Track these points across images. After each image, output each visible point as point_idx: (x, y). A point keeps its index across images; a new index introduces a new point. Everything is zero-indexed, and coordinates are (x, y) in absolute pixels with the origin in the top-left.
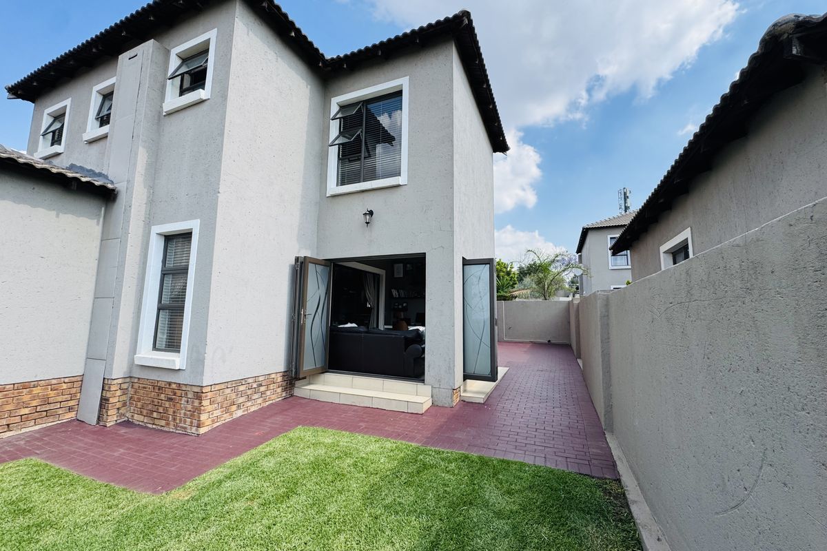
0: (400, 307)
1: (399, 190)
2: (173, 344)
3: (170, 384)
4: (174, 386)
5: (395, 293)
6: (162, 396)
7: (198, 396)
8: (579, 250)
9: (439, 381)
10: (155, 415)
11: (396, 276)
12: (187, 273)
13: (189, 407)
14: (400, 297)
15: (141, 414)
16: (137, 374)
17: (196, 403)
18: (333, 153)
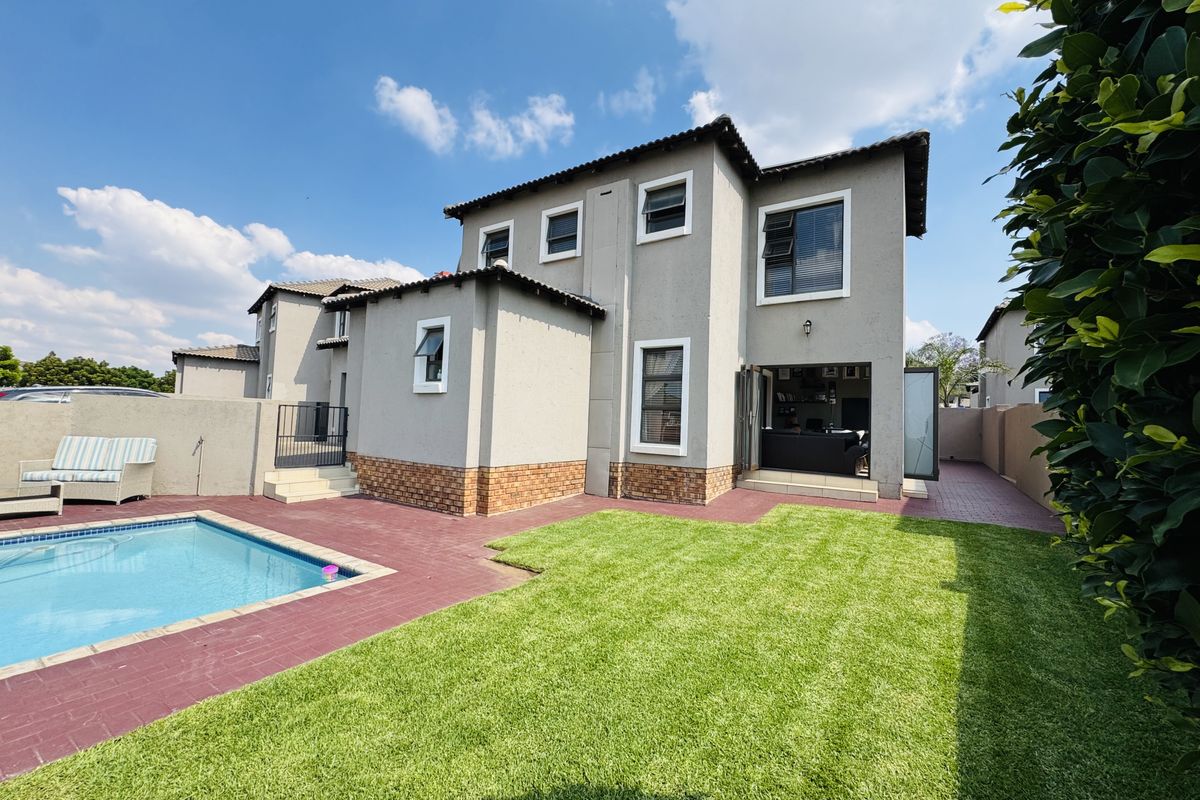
0: (787, 412)
1: (840, 302)
2: (673, 438)
3: (670, 467)
4: (674, 469)
5: (781, 396)
6: (662, 477)
7: (702, 476)
8: (983, 336)
9: (886, 477)
10: (655, 491)
11: (781, 378)
12: (681, 380)
13: (693, 485)
14: (787, 402)
15: (638, 490)
16: (633, 460)
17: (700, 482)
18: (761, 264)
